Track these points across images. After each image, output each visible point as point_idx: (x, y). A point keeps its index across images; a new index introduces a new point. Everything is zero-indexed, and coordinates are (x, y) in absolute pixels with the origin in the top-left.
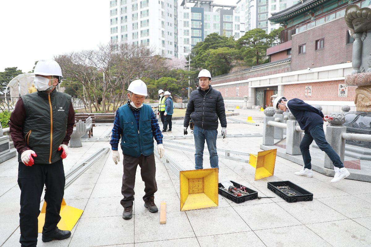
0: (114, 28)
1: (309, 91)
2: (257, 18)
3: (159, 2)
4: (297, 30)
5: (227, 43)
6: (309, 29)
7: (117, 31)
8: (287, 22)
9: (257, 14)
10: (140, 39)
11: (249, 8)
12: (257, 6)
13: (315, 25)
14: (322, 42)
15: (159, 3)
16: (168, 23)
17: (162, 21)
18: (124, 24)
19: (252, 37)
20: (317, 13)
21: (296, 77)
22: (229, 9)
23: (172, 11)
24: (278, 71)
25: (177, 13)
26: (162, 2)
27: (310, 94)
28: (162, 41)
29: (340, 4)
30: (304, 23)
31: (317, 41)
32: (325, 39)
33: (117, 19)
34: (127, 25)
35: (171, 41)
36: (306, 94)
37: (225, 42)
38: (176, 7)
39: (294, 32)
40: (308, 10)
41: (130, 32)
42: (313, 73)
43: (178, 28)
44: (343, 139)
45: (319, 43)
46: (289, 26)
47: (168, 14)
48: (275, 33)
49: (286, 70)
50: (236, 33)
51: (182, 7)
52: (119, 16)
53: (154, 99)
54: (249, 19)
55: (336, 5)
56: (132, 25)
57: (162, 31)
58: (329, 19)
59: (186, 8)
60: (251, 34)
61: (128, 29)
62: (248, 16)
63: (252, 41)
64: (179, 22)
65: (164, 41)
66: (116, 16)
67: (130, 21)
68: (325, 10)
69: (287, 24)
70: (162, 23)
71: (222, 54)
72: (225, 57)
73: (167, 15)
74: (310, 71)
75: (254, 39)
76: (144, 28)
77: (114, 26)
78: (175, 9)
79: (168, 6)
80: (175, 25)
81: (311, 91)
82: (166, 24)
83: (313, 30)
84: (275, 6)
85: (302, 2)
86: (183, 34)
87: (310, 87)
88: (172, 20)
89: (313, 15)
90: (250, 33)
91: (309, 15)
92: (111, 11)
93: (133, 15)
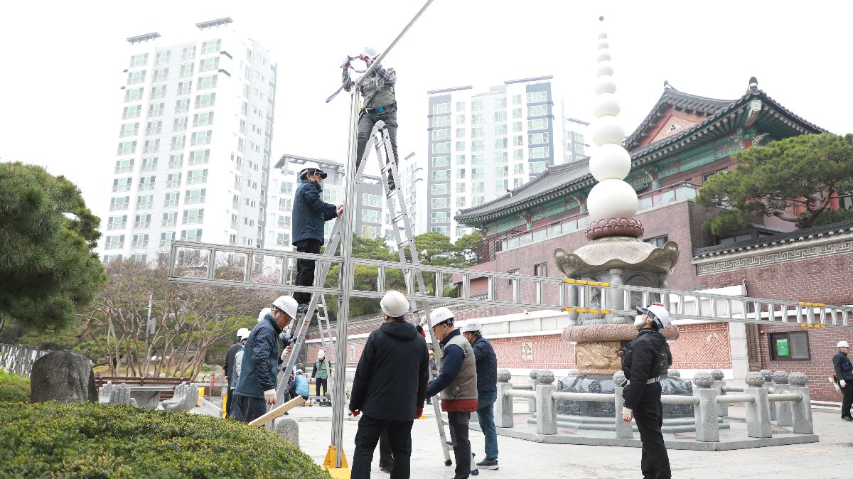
0: (120, 200)
1: (528, 351)
2: (429, 205)
3: (232, 157)
4: (504, 244)
5: (374, 252)
6: (523, 245)
7: (126, 206)
8: (487, 226)
9: (430, 196)
10: (179, 228)
11: (413, 183)
12: (430, 183)
13: (531, 239)
14: (544, 267)
15: (232, 159)
16: (248, 200)
17: (235, 196)
18: (146, 193)
19: (424, 248)
20: (535, 218)
21: (505, 326)
22: (375, 182)
23: (257, 177)
24: (473, 315)
25: (268, 180)
26: (238, 157)
27: (530, 357)
28: (231, 235)
29: (568, 207)
30: (515, 232)
31: (536, 267)
32: (548, 264)
33: (130, 180)
34: (152, 196)
35: (251, 237)
36: (523, 357)
37: (370, 251)
38: (266, 170)
39: (499, 248)
40: (520, 212)
41: (157, 212)
42: (533, 319)
43: (267, 210)
44: (553, 399)
45: (539, 268)
46: (490, 234)
47: (249, 181)
48: (465, 243)
49: (488, 313)
50: (387, 231)
51: (279, 170)
52: (136, 175)
53: (209, 364)
54: (413, 204)
55: (562, 210)
56: (164, 197)
57: (233, 215)
58: (552, 232)
59: (286, 173)
60: (422, 241)
61: (154, 205)
62: (411, 198)
63: (424, 255)
64: (269, 200)
65: (234, 236)
66: (128, 175)
67: (161, 189)
68: (547, 214)
69: (487, 230)
70: (234, 199)
71: (367, 276)
72: (371, 280)
73: (247, 183)
74: (527, 317)
75: (428, 252)
76: (194, 207)
77: (121, 194)
78: (264, 174)
79: (251, 166)
80: (261, 204)
81: (531, 351)
82: (242, 202)
83: (530, 248)
84: (463, 185)
85: (511, 195)
86: (277, 224)
87: (530, 344)
88: (255, 195)
89: (529, 219)
90: (421, 239)
91: (522, 219)
92: (118, 163)
93: (170, 177)
